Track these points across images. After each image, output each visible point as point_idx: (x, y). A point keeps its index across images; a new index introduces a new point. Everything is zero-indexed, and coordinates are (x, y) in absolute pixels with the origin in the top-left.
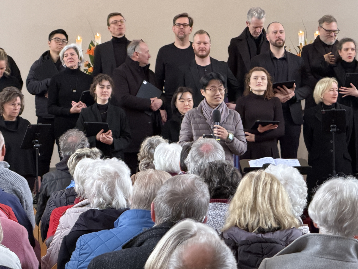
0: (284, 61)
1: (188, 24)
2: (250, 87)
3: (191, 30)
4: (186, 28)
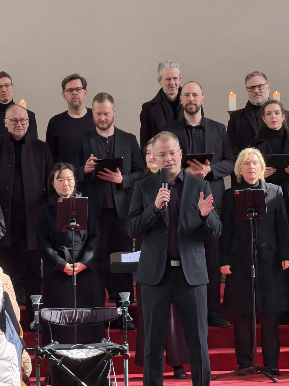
0: (201, 130)
1: (82, 87)
3: (85, 94)
4: (79, 93)
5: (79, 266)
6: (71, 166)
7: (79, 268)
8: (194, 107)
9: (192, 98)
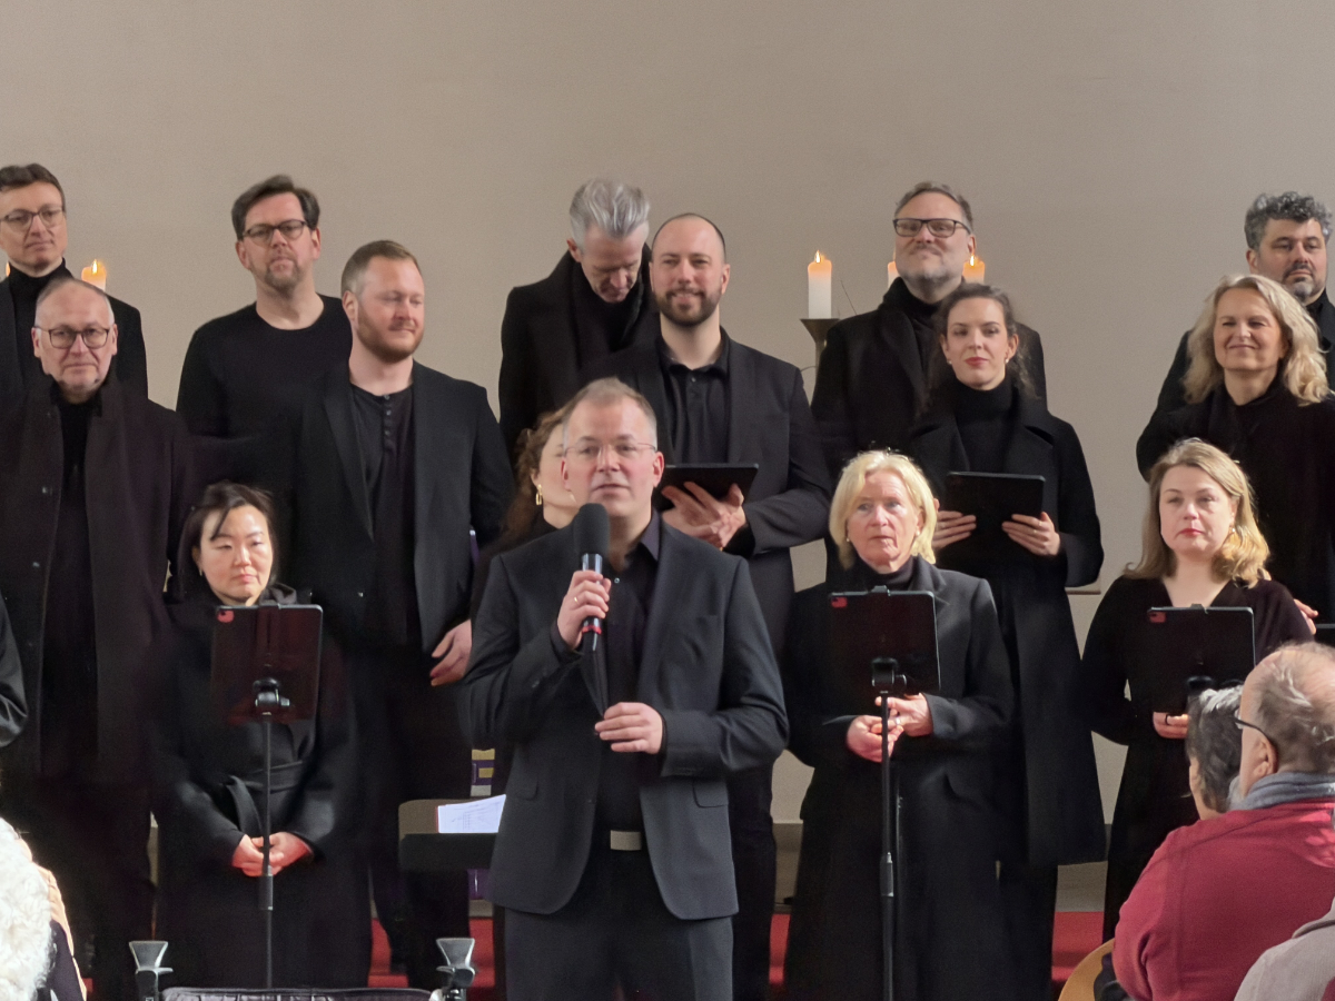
0: (717, 384)
1: (302, 219)
2: (534, 490)
3: (315, 243)
4: (293, 239)
5: (285, 847)
6: (258, 494)
7: (283, 852)
8: (695, 302)
9: (688, 271)
